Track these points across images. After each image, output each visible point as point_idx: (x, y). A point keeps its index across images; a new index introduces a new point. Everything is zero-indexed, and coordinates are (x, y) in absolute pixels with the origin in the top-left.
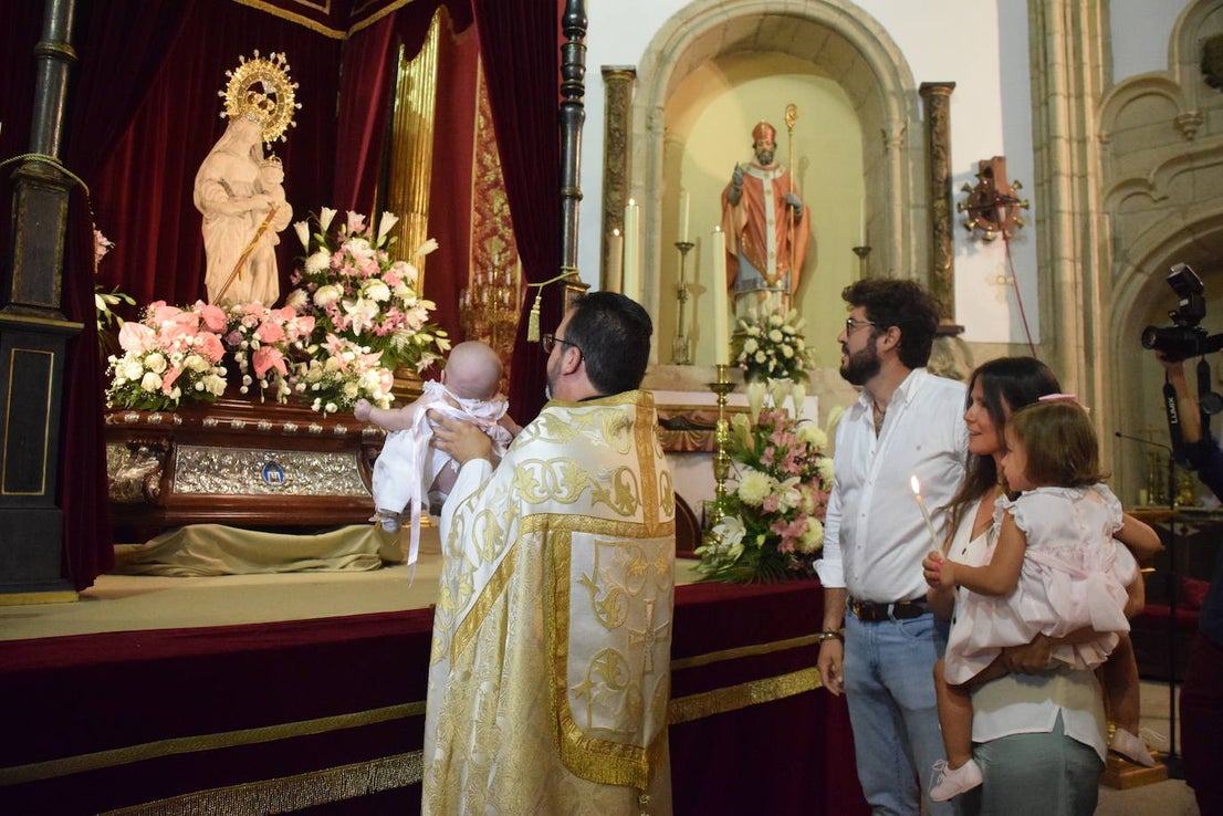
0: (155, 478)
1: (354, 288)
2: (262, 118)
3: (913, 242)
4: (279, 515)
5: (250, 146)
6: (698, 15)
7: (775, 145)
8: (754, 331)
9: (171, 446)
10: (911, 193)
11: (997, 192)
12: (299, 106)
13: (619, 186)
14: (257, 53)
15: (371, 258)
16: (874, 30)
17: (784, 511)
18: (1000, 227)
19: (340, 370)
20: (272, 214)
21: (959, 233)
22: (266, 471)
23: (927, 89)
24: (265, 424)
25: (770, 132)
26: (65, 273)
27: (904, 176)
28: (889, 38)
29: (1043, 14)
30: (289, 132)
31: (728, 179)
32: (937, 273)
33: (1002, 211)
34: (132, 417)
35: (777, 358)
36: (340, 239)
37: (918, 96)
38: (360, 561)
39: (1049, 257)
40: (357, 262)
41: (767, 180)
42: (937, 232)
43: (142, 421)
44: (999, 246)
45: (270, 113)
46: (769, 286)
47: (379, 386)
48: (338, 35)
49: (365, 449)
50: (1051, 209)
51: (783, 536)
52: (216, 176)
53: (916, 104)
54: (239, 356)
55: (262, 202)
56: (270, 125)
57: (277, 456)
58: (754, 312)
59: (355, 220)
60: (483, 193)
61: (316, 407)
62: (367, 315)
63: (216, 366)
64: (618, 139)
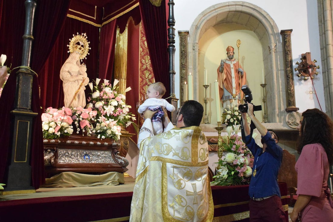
0: (53, 158)
1: (107, 102)
2: (80, 52)
3: (280, 81)
4: (89, 169)
5: (76, 61)
6: (208, 13)
7: (234, 53)
8: (229, 112)
9: (57, 149)
10: (279, 66)
11: (308, 64)
12: (90, 48)
13: (185, 68)
14: (78, 33)
15: (112, 93)
16: (265, 15)
17: (239, 164)
18: (310, 75)
19: (105, 126)
20: (84, 81)
21: (296, 78)
22: (85, 156)
23: (283, 32)
24: (84, 142)
25: (232, 49)
26: (32, 99)
27: (276, 60)
28: (270, 17)
29: (323, 4)
30: (87, 56)
31: (219, 64)
32: (289, 91)
33: (310, 70)
34: (45, 141)
35: (237, 120)
36: (102, 88)
37: (280, 34)
38: (113, 182)
39: (327, 84)
40: (108, 95)
41: (232, 64)
42: (288, 78)
43: (49, 142)
44: (310, 81)
45: (82, 51)
46: (233, 98)
47: (117, 131)
48: (99, 26)
49: (113, 150)
50: (327, 68)
51: (240, 171)
52: (67, 70)
53: (280, 37)
54: (76, 123)
55: (81, 77)
56: (82, 54)
57: (88, 152)
58: (229, 106)
59: (106, 82)
60: (143, 72)
61: (99, 137)
62: (111, 110)
63: (70, 125)
64: (184, 53)
